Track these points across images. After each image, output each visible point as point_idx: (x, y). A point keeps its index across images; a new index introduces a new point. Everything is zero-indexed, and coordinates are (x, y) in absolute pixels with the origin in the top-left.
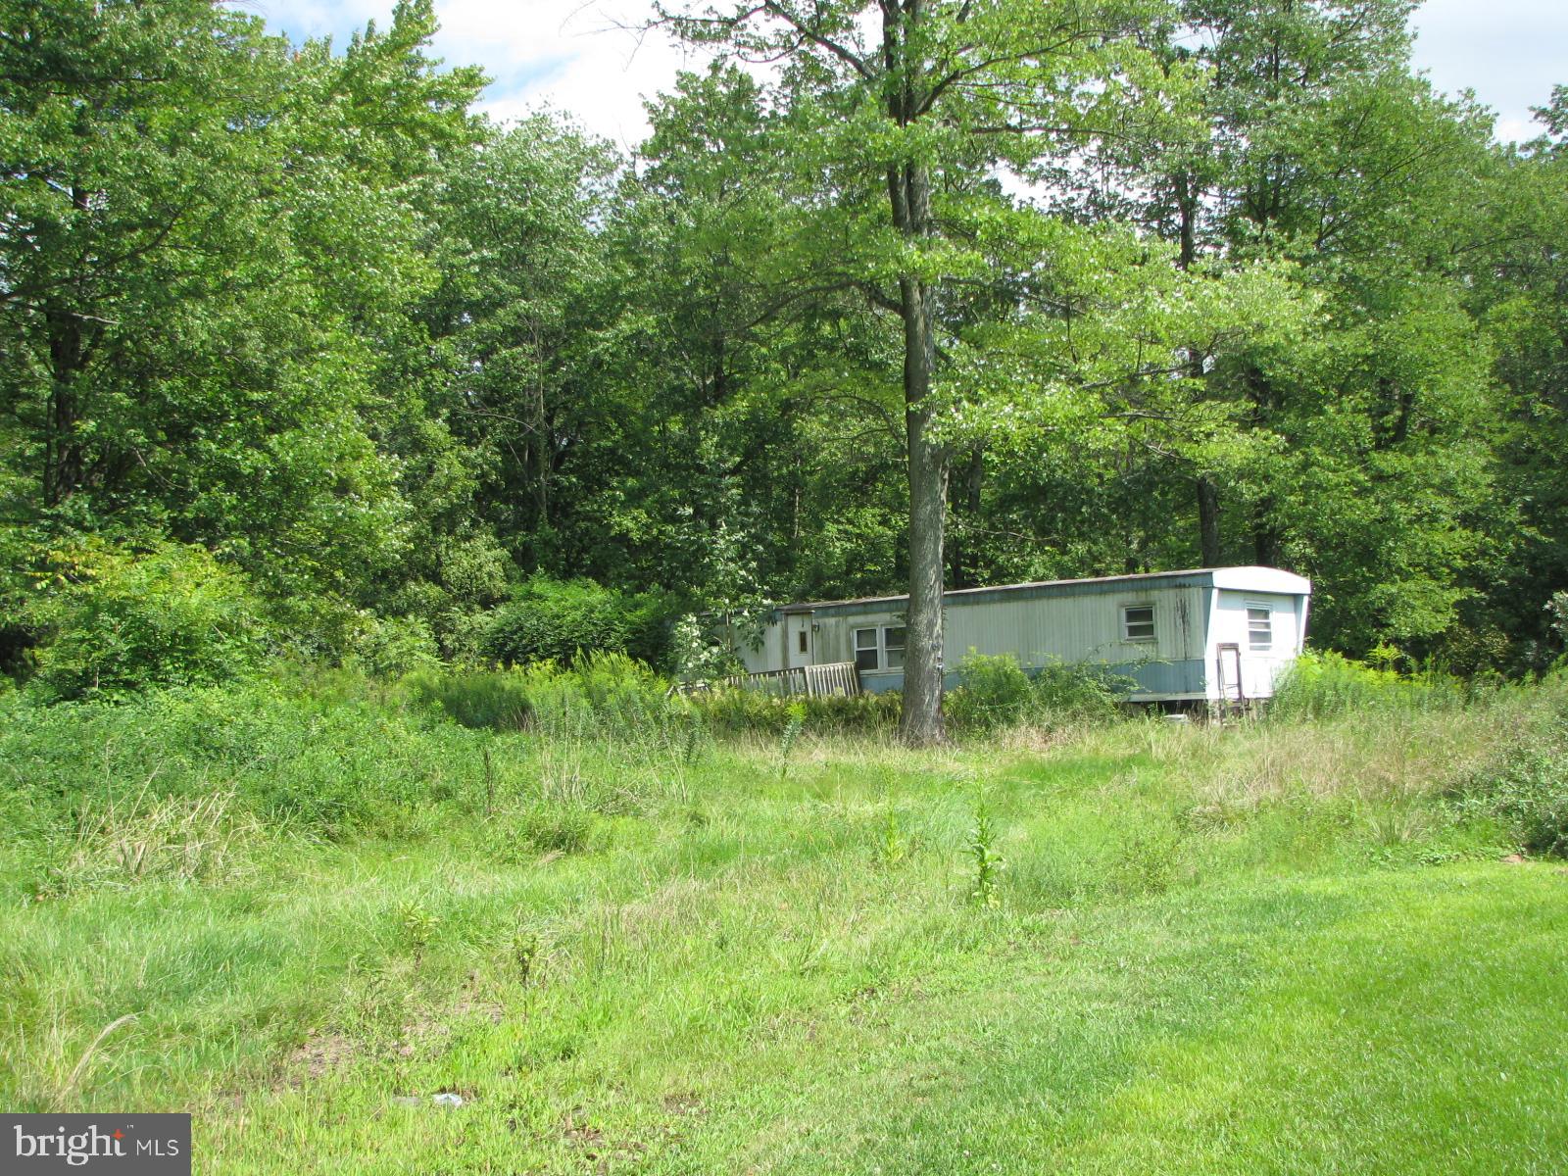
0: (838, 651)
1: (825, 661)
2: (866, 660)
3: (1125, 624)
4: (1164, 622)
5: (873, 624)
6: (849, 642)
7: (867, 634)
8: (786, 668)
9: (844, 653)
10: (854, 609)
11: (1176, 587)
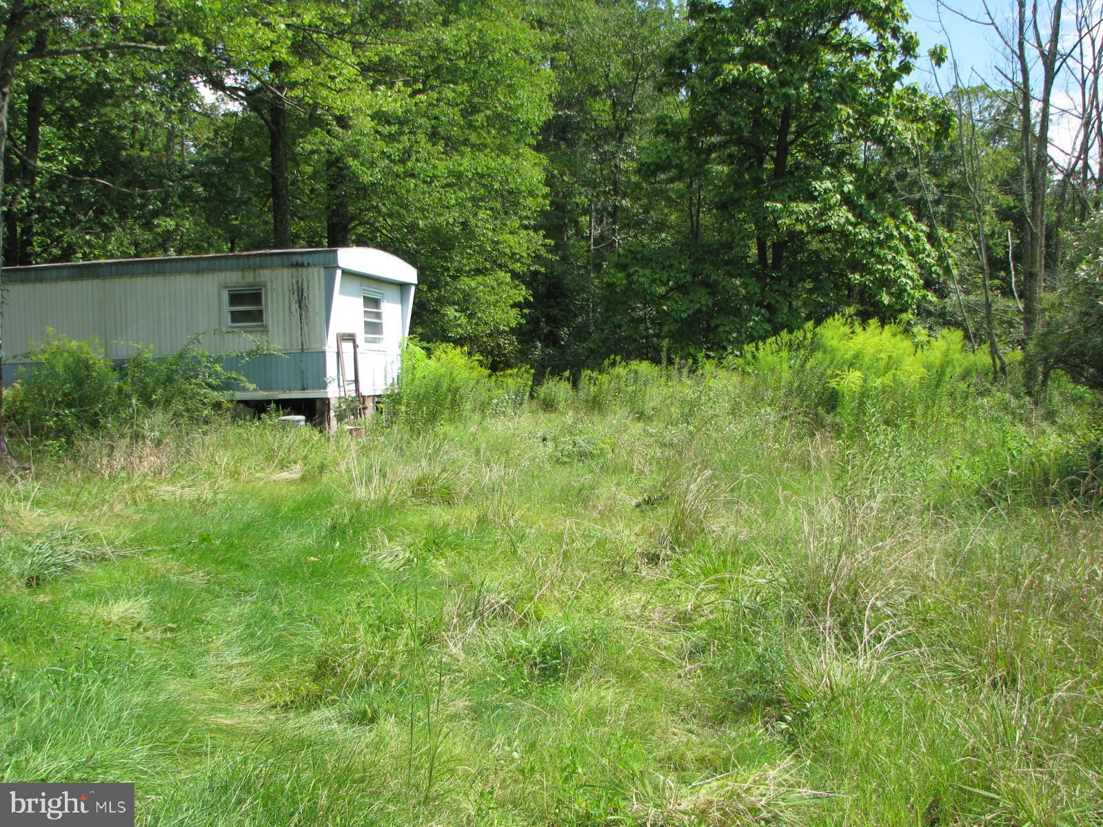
3: (227, 308)
4: (276, 306)
11: (292, 265)
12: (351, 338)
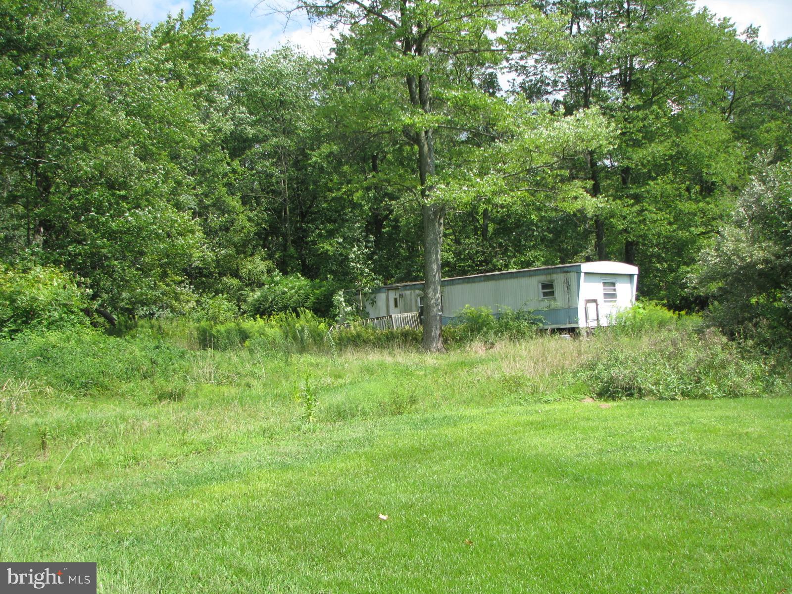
0: (411, 307)
1: (406, 311)
3: (541, 291)
4: (558, 289)
6: (416, 302)
8: (388, 315)
9: (414, 308)
10: (418, 286)
11: (564, 272)
12: (595, 301)
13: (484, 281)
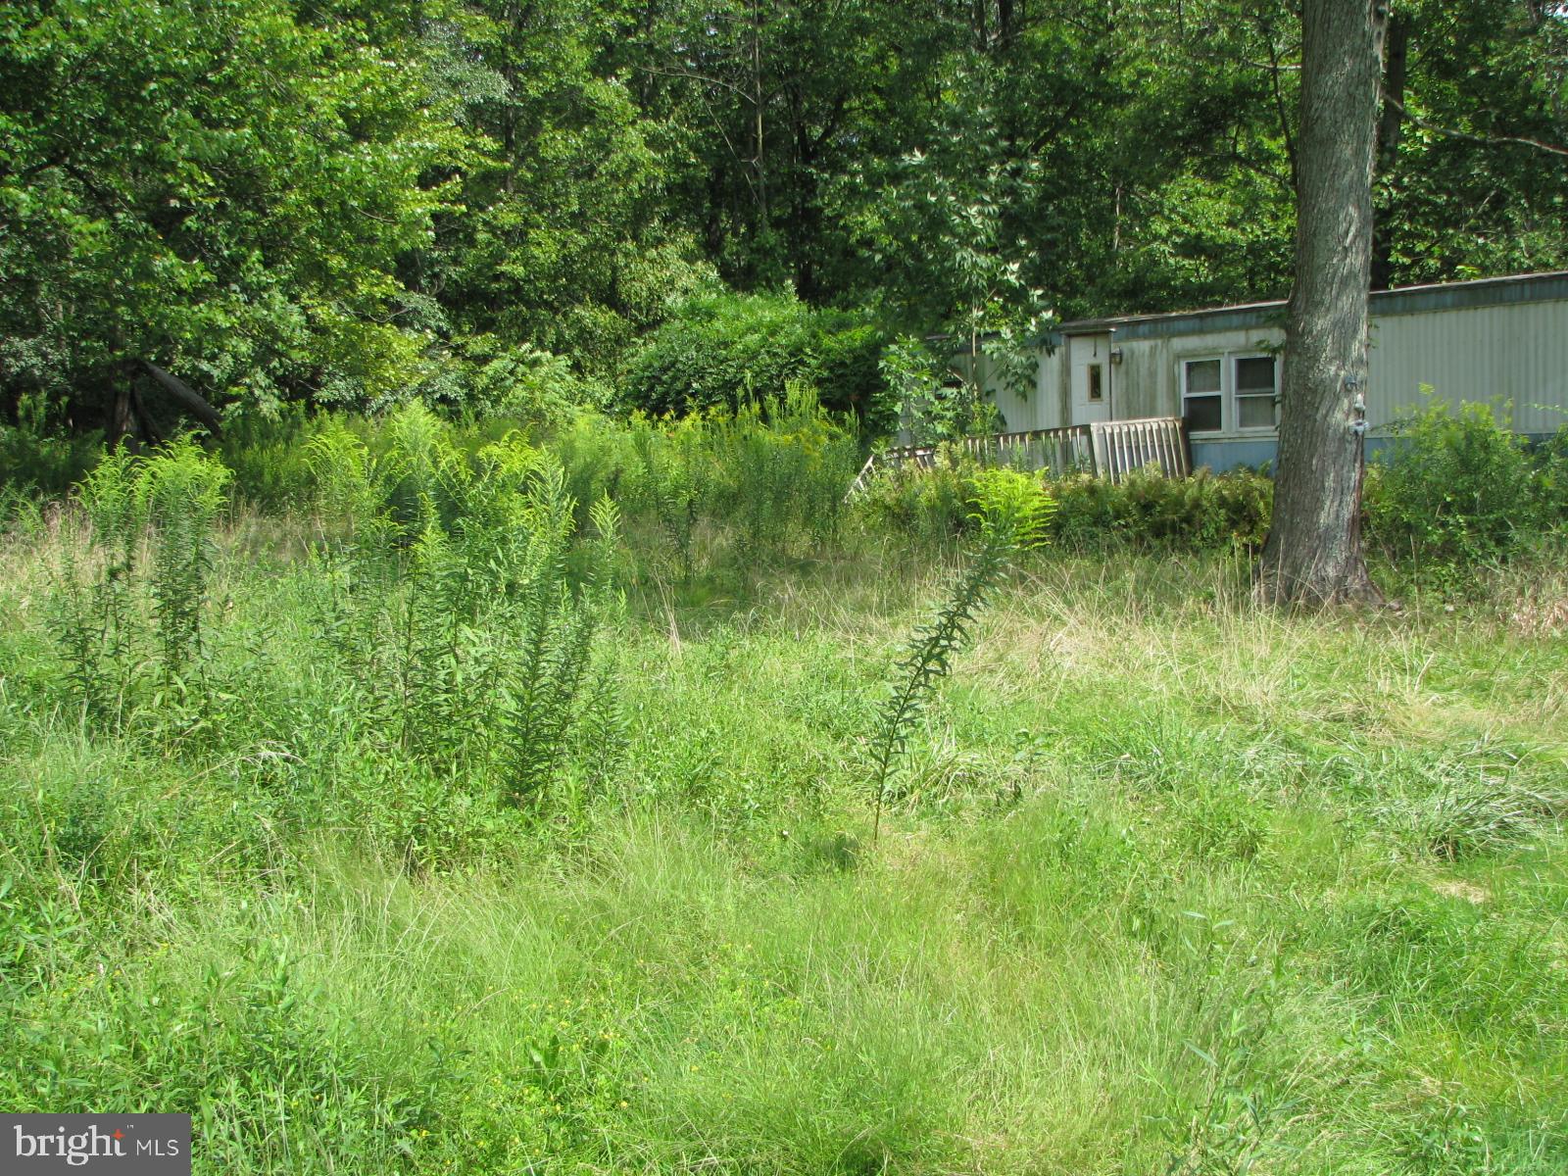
0: (1153, 398)
1: (1131, 413)
2: (1201, 414)
5: (1214, 351)
6: (1173, 381)
7: (1201, 369)
8: (1066, 424)
9: (1162, 402)
10: (1181, 325)
13: (1458, 306)
